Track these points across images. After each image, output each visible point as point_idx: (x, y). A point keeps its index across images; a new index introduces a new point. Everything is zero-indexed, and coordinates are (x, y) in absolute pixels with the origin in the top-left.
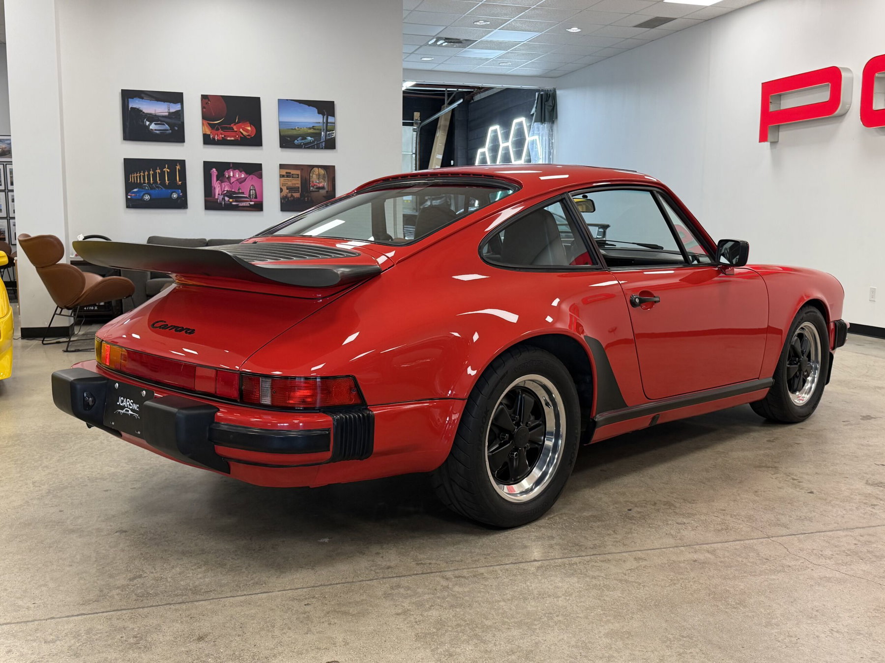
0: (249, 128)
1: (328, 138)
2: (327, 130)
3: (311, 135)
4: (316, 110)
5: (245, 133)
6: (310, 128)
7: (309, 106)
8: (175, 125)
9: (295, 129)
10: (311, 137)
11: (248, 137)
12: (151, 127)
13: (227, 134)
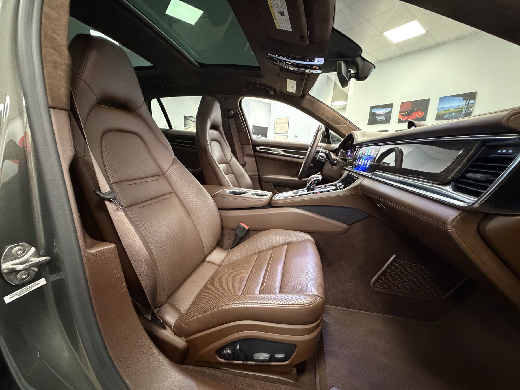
0: (421, 114)
1: (467, 112)
2: (467, 108)
3: (455, 112)
4: (462, 98)
5: (417, 116)
6: (456, 109)
7: (458, 97)
8: (387, 117)
9: (446, 110)
10: (455, 113)
11: (419, 118)
12: (378, 119)
13: (408, 117)
